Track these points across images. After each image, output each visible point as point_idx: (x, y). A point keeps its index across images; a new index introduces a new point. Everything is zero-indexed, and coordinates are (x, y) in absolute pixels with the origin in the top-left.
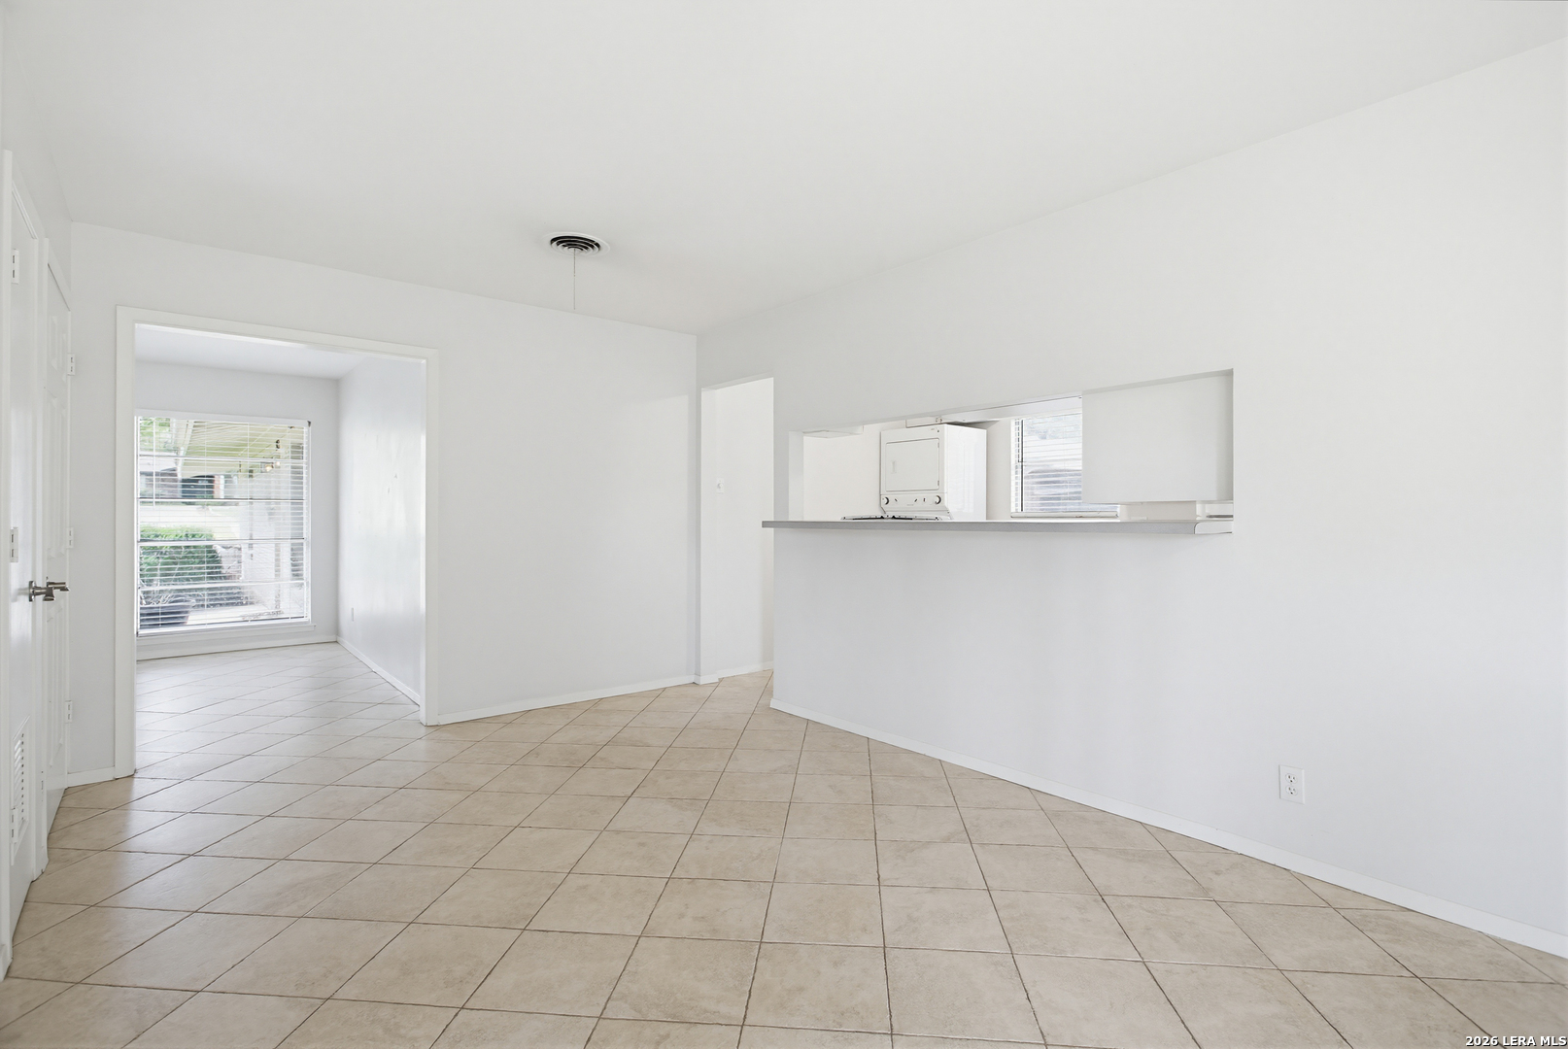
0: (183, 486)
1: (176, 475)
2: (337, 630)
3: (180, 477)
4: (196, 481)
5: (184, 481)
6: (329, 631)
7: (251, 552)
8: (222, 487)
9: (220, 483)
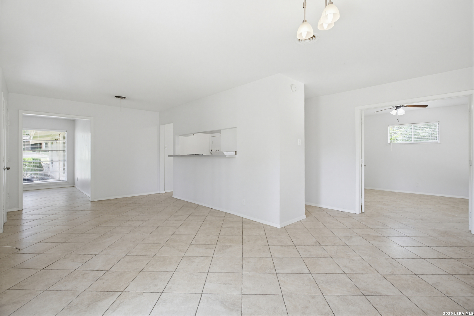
0: (31, 146)
1: (29, 143)
2: (74, 184)
3: (31, 143)
4: (36, 145)
5: (32, 144)
6: (71, 183)
7: (52, 165)
8: (44, 146)
9: (44, 145)
